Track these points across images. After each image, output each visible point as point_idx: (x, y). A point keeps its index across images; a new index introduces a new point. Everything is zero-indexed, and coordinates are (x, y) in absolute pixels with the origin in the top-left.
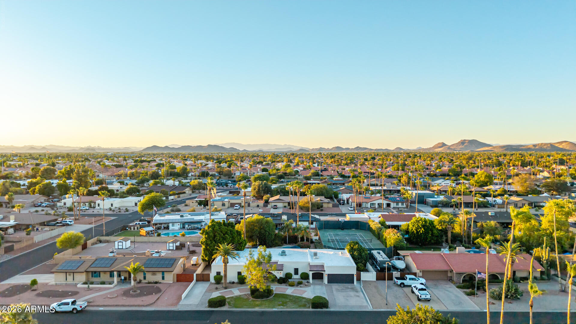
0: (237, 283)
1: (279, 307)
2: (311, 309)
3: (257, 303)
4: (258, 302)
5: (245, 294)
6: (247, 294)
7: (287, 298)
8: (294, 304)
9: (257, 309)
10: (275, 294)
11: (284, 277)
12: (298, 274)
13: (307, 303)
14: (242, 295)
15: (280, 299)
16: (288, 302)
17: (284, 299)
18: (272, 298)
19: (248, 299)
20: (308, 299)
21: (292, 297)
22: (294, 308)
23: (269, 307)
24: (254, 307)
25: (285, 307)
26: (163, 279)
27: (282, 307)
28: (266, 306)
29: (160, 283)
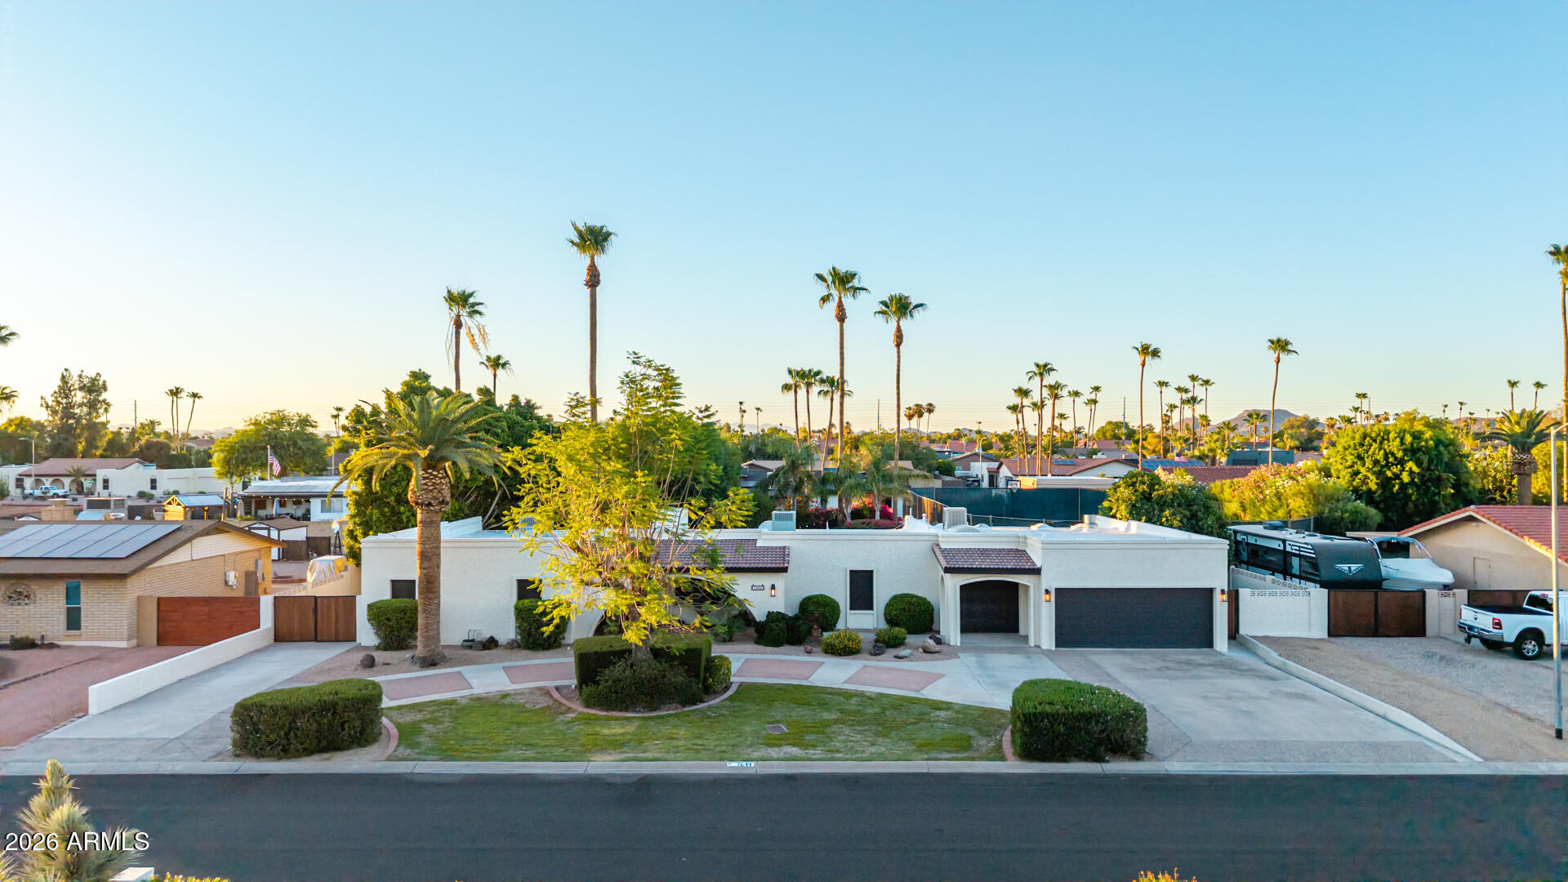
0: (512, 646)
1: (774, 752)
2: (1014, 766)
3: (615, 730)
4: (620, 725)
5: (539, 689)
6: (557, 688)
7: (823, 704)
8: (878, 734)
9: (602, 764)
10: (741, 684)
11: (792, 611)
12: (869, 606)
13: (972, 733)
14: (520, 693)
15: (777, 712)
16: (836, 722)
17: (798, 713)
18: (717, 707)
19: (555, 709)
20: (966, 707)
21: (854, 701)
22: (881, 757)
23: (696, 752)
24: (583, 753)
25: (818, 752)
26: (69, 627)
27: (795, 751)
28: (677, 750)
29: (52, 646)
